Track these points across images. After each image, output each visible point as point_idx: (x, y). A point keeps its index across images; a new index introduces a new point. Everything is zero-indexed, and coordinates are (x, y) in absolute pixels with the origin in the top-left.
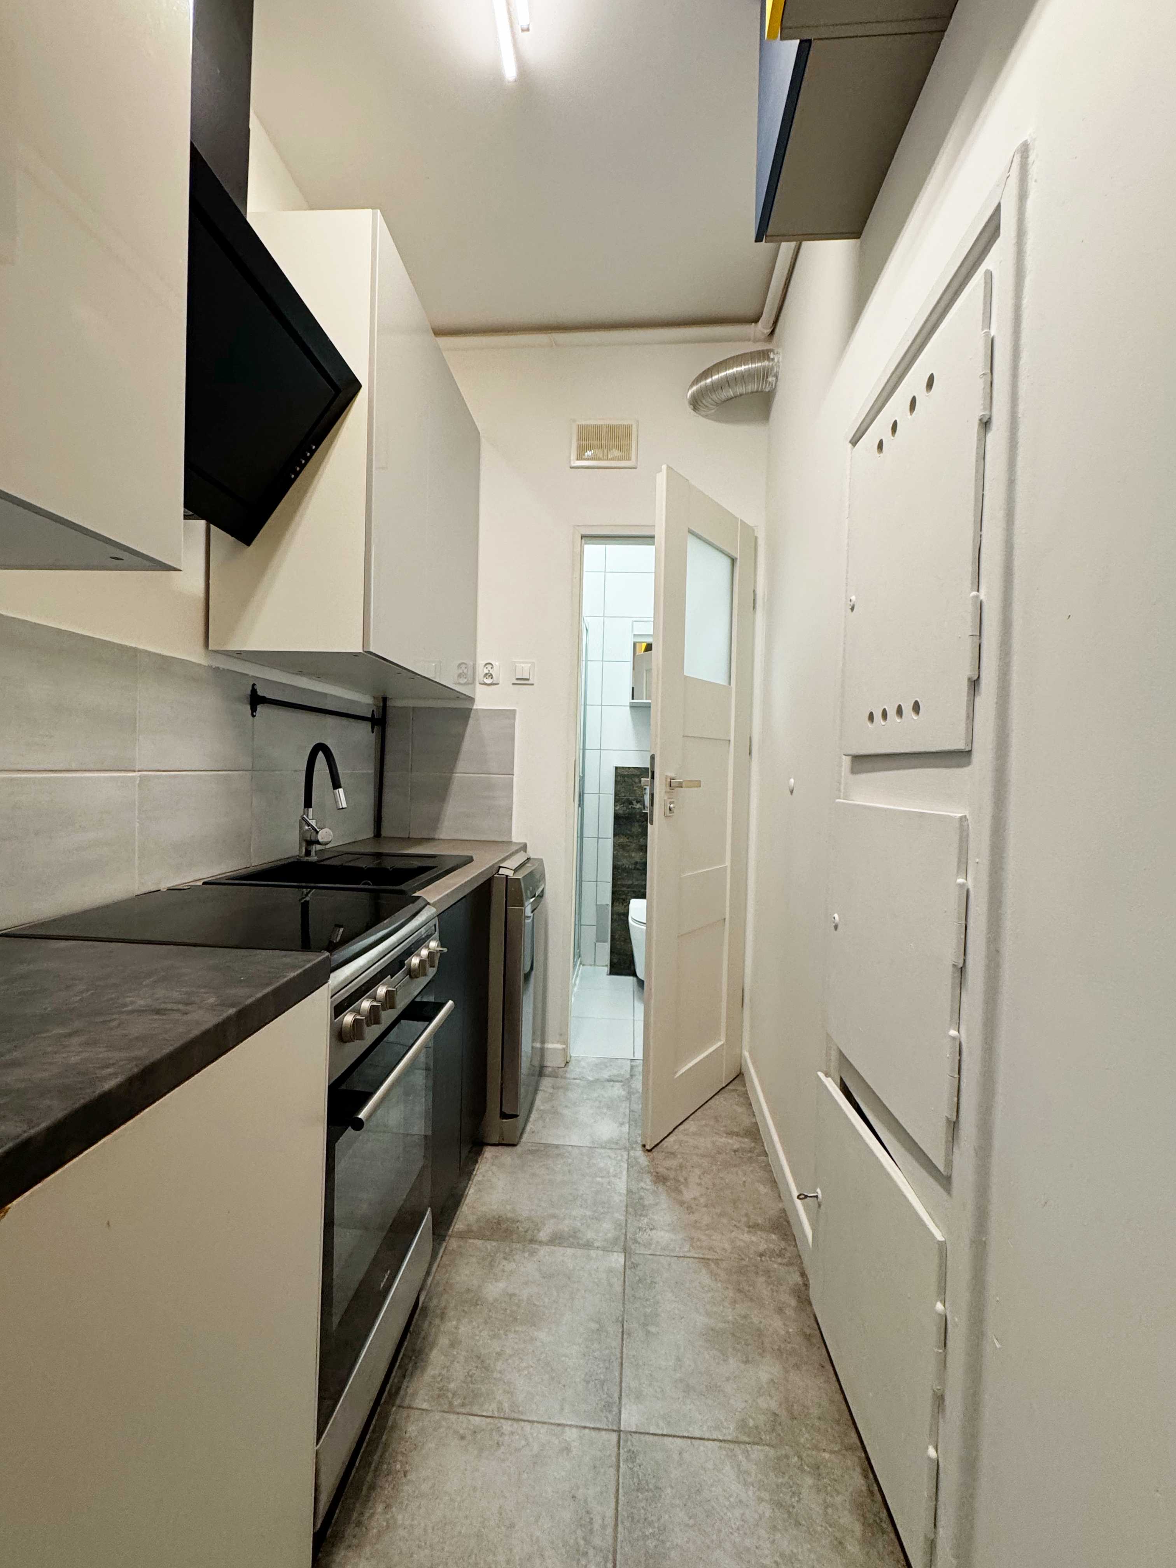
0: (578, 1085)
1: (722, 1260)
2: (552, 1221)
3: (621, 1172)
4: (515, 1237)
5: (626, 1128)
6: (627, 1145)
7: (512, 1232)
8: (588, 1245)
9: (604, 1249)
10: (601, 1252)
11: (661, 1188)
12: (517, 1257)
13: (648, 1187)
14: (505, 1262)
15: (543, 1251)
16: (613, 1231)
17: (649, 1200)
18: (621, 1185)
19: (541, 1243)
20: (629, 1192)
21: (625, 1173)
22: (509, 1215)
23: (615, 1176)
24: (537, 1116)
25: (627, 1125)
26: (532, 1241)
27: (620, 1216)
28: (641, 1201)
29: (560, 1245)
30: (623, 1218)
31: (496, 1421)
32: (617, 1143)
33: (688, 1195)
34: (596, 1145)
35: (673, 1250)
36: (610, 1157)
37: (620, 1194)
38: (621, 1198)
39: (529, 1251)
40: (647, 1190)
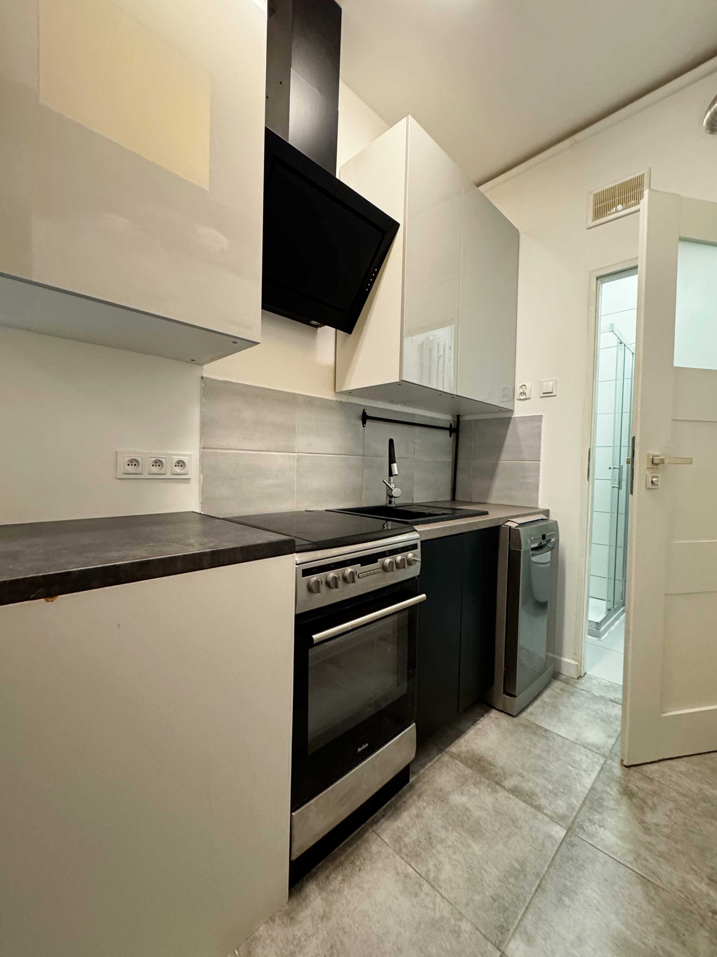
0: (583, 695)
1: (663, 889)
2: (519, 778)
3: (593, 771)
4: (487, 773)
5: (612, 741)
6: (607, 754)
7: (486, 770)
8: (539, 808)
9: (551, 818)
10: (548, 819)
11: (625, 799)
12: (482, 788)
13: (613, 794)
14: (472, 786)
15: (502, 794)
16: (565, 809)
17: (610, 803)
18: (588, 782)
19: (503, 787)
20: (593, 788)
21: (596, 773)
22: (490, 759)
23: (585, 771)
24: (539, 704)
25: (614, 740)
26: (497, 783)
27: (577, 803)
28: (601, 800)
29: (517, 796)
30: (579, 805)
31: (421, 879)
32: (598, 749)
33: (650, 818)
34: (578, 742)
35: (615, 854)
36: (587, 756)
37: (585, 787)
38: (583, 790)
39: (492, 788)
40: (611, 795)
